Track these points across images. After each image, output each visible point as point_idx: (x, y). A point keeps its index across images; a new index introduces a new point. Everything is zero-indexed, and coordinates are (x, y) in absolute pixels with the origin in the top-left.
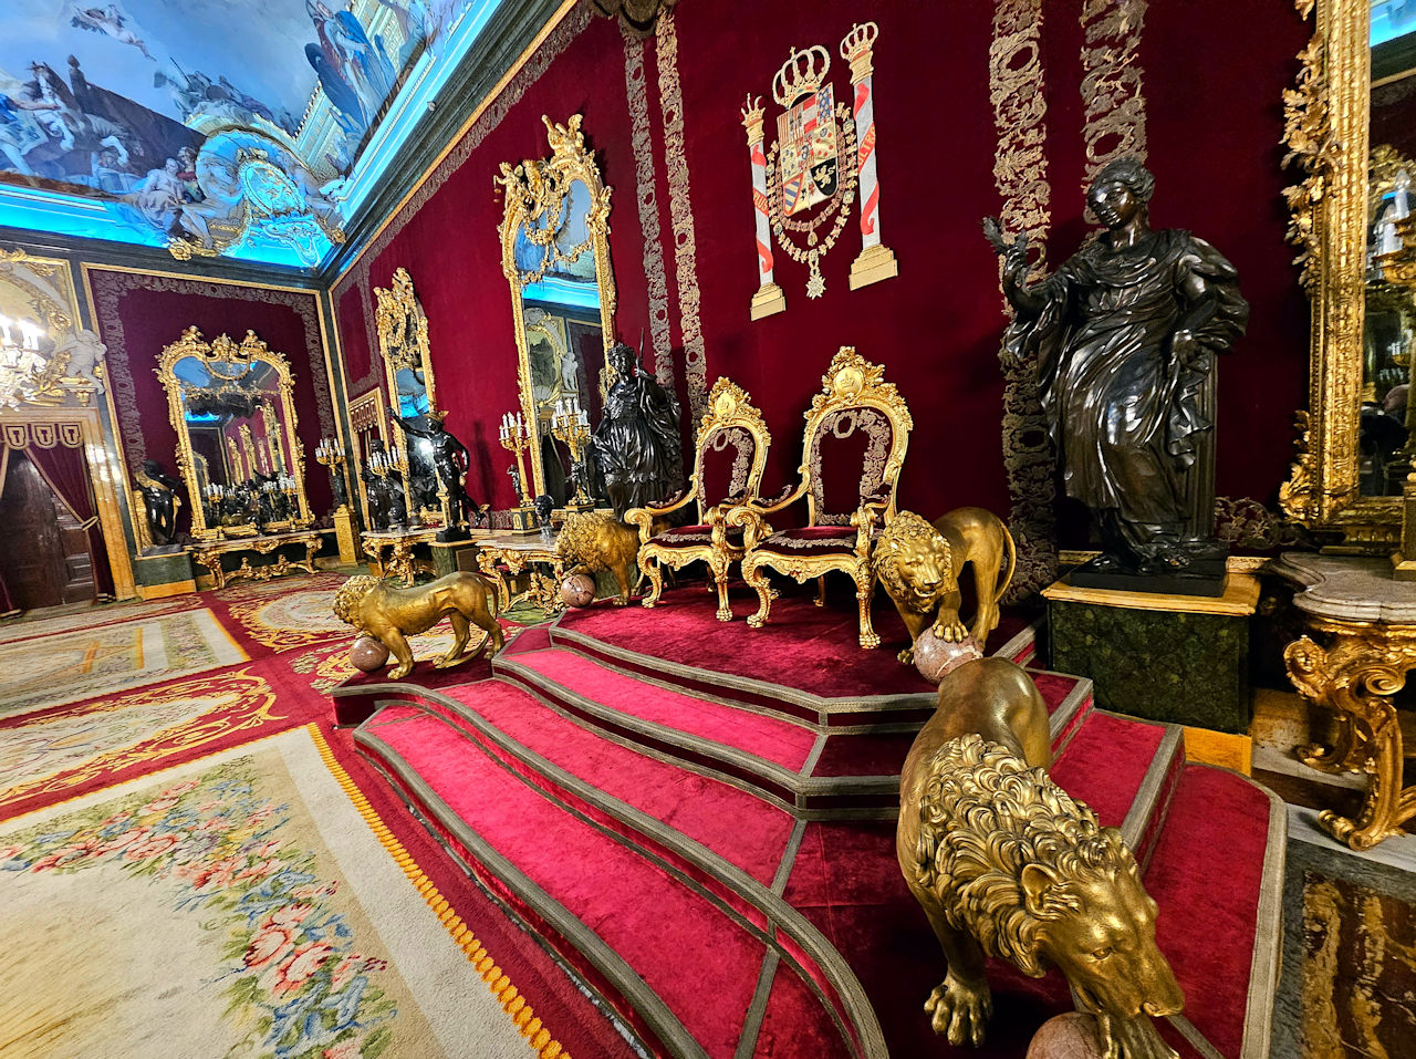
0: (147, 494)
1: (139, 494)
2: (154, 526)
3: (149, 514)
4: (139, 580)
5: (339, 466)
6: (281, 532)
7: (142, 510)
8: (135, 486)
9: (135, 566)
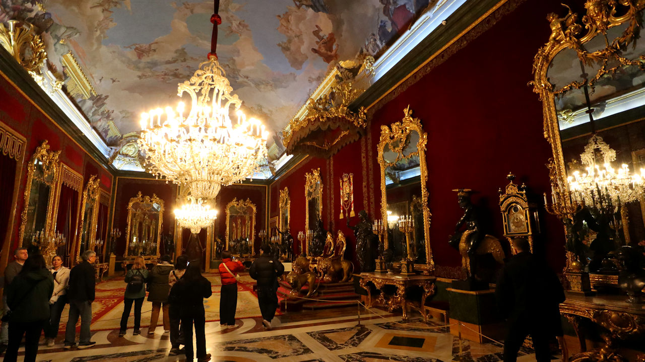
0: (217, 242)
1: (216, 243)
2: (217, 251)
3: (217, 248)
4: (211, 267)
5: (265, 238)
6: (246, 257)
7: (215, 247)
8: (215, 240)
9: (211, 262)
